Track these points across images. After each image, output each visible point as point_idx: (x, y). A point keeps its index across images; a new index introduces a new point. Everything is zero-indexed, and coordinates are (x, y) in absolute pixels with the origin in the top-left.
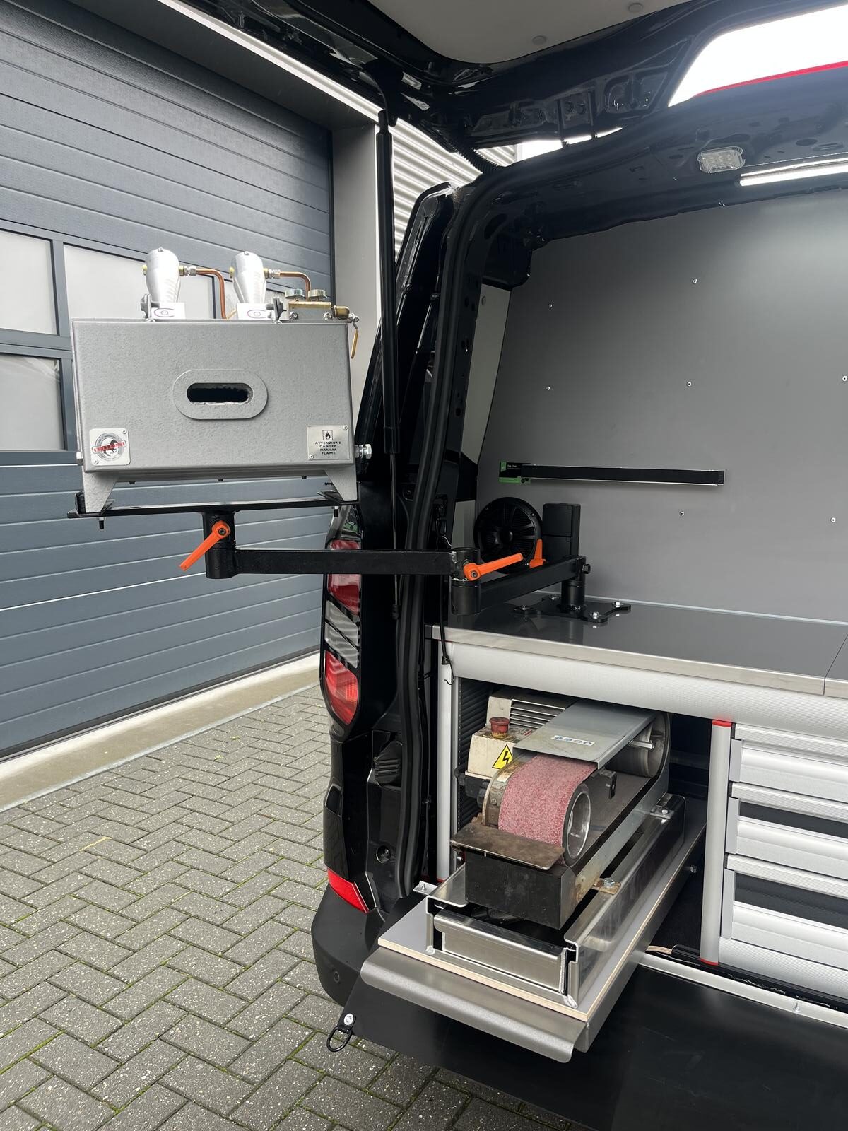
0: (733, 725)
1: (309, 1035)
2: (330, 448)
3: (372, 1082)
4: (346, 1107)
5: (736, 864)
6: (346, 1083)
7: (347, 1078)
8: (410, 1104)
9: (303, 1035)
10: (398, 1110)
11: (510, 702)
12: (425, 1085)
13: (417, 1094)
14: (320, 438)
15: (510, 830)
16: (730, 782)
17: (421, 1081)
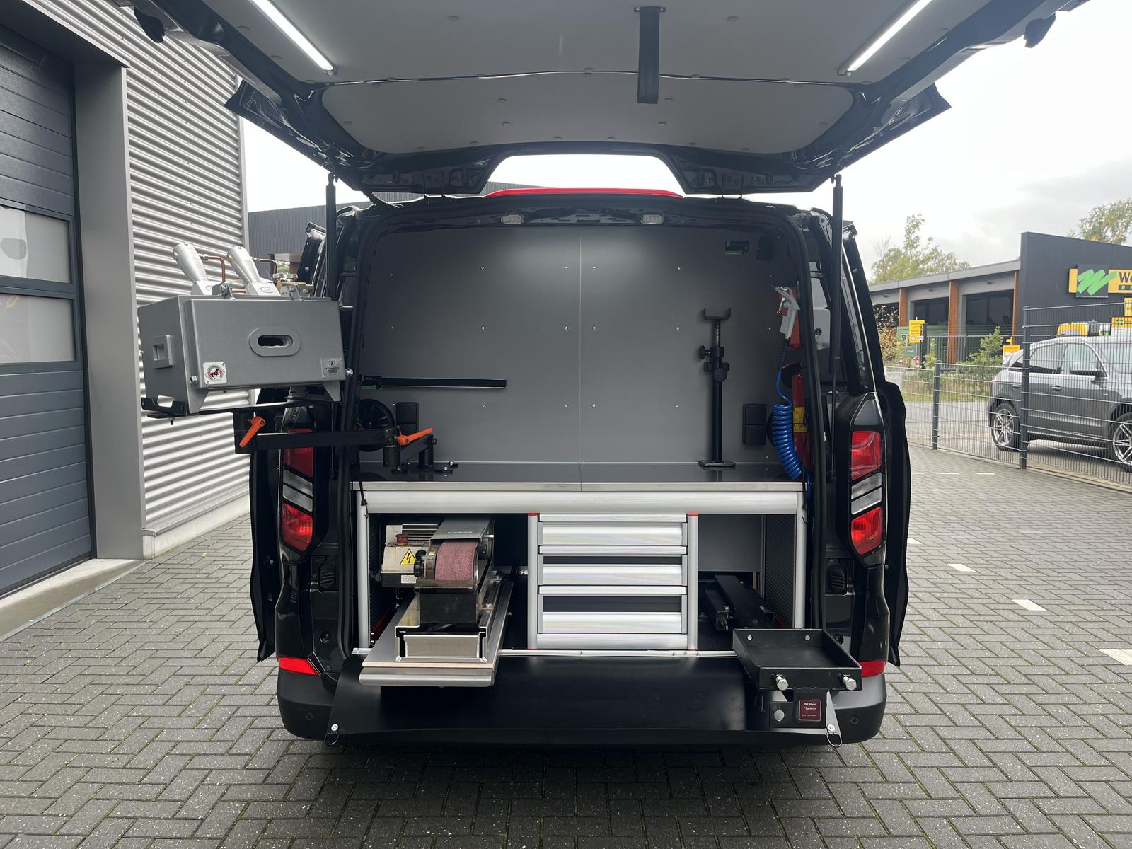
0: (538, 514)
1: (245, 806)
2: (333, 371)
3: (309, 812)
4: (296, 829)
5: (543, 590)
6: (290, 819)
7: (289, 816)
8: (341, 816)
9: (241, 806)
10: (333, 821)
11: (401, 526)
12: (346, 804)
13: (343, 810)
14: (328, 365)
15: (443, 579)
16: (539, 546)
17: (343, 804)
